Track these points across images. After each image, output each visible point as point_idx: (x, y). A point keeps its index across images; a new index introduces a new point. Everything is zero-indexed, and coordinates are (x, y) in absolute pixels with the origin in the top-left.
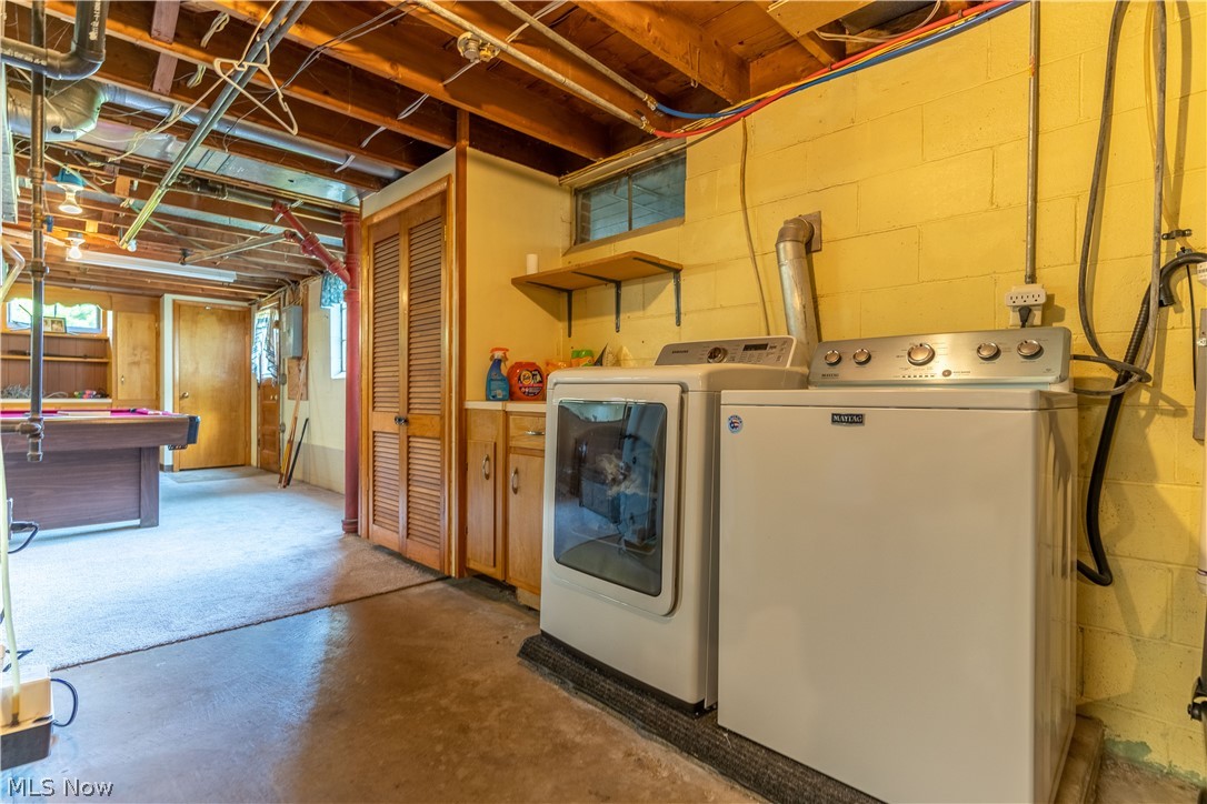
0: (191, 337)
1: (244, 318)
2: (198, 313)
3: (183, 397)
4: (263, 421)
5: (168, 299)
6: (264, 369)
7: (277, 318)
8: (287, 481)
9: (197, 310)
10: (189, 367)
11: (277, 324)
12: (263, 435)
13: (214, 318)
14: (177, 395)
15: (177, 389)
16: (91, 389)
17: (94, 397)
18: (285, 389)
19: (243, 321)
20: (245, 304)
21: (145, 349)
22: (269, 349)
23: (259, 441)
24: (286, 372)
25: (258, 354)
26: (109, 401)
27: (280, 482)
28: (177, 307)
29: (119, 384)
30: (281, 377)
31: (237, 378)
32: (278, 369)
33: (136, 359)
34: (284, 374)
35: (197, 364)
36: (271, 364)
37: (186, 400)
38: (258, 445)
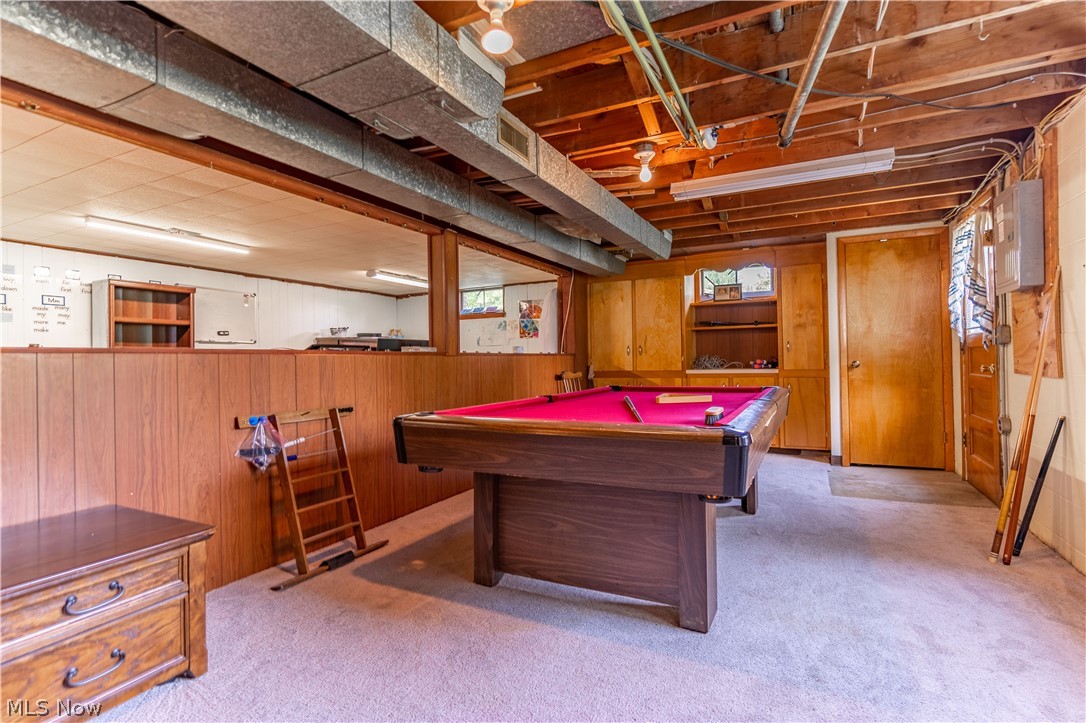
0: (861, 284)
1: (938, 245)
2: (869, 251)
3: (851, 367)
4: (971, 406)
5: (832, 237)
6: (968, 320)
7: (989, 226)
8: (1013, 544)
9: (868, 246)
10: (860, 326)
11: (990, 237)
12: (972, 429)
13: (891, 254)
14: (845, 363)
15: (844, 355)
16: (762, 359)
17: (766, 367)
18: (1009, 353)
19: (937, 250)
20: (939, 223)
21: (811, 307)
22: (974, 283)
23: (964, 437)
24: (1010, 321)
25: (958, 295)
26: (776, 371)
27: (995, 549)
28: (842, 245)
29: (785, 351)
30: (1001, 331)
31: (928, 337)
32: (993, 318)
33: (802, 320)
34: (1005, 325)
35: (870, 320)
36: (980, 310)
37: (856, 370)
38: (964, 443)
